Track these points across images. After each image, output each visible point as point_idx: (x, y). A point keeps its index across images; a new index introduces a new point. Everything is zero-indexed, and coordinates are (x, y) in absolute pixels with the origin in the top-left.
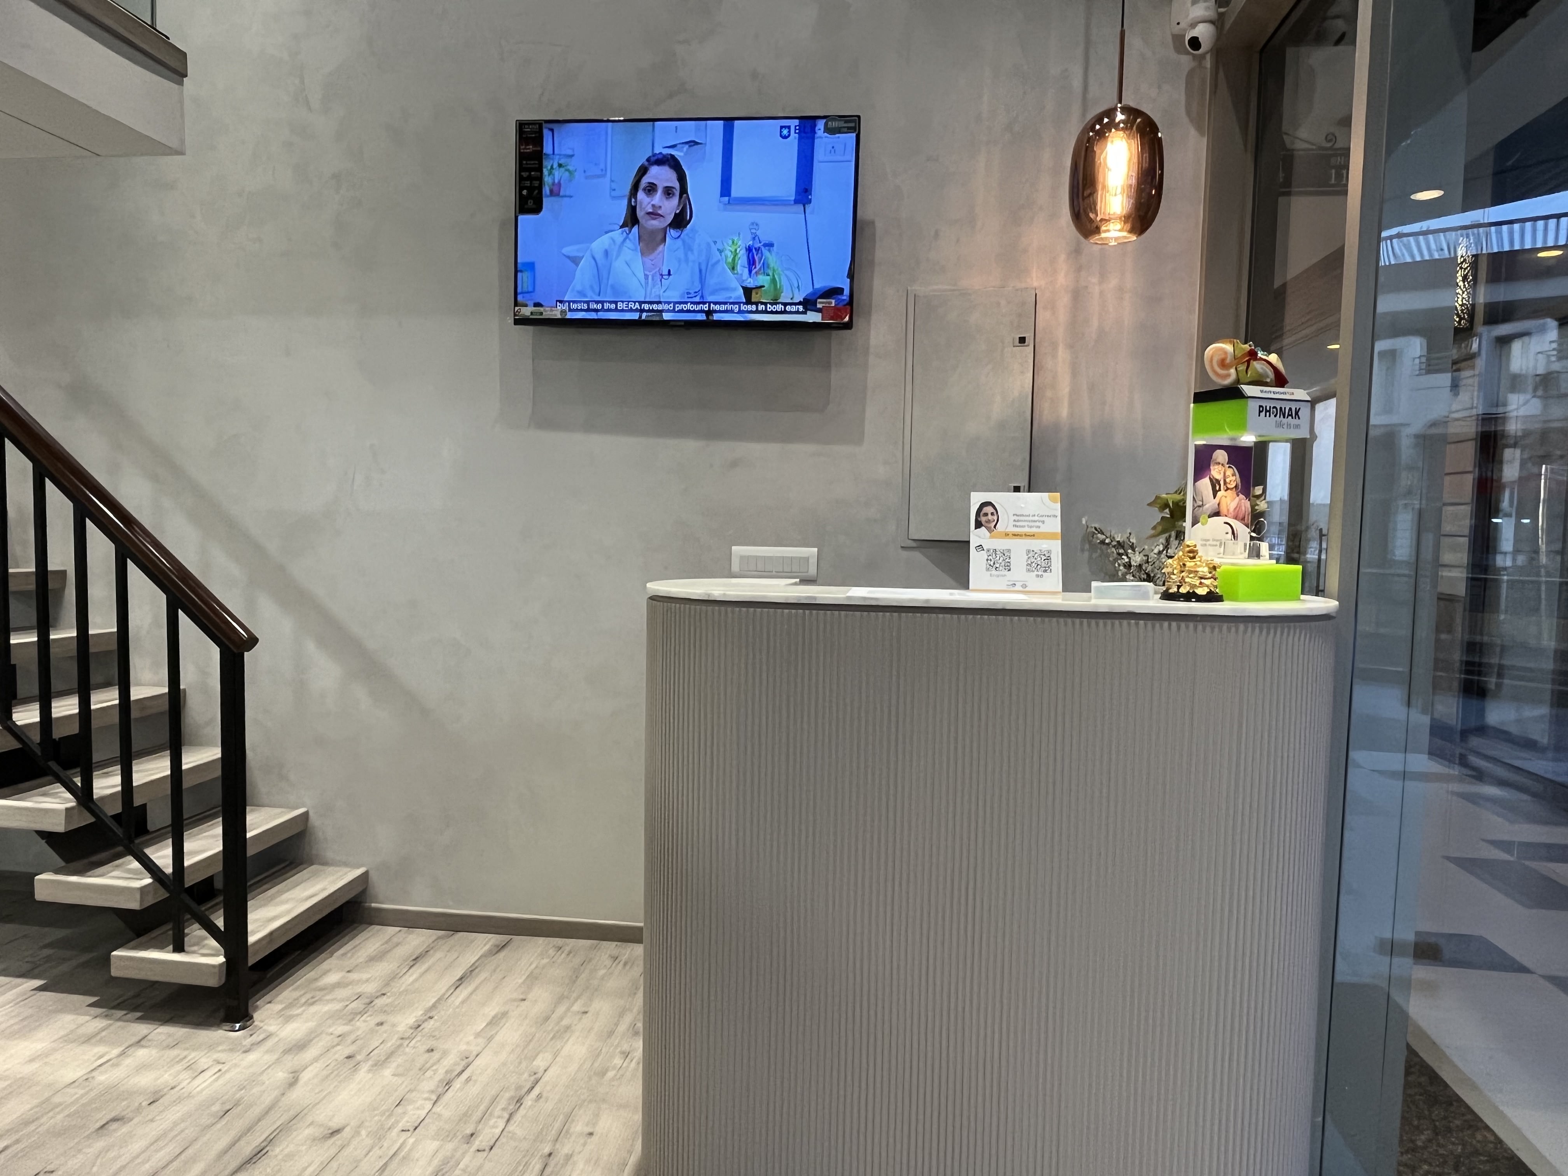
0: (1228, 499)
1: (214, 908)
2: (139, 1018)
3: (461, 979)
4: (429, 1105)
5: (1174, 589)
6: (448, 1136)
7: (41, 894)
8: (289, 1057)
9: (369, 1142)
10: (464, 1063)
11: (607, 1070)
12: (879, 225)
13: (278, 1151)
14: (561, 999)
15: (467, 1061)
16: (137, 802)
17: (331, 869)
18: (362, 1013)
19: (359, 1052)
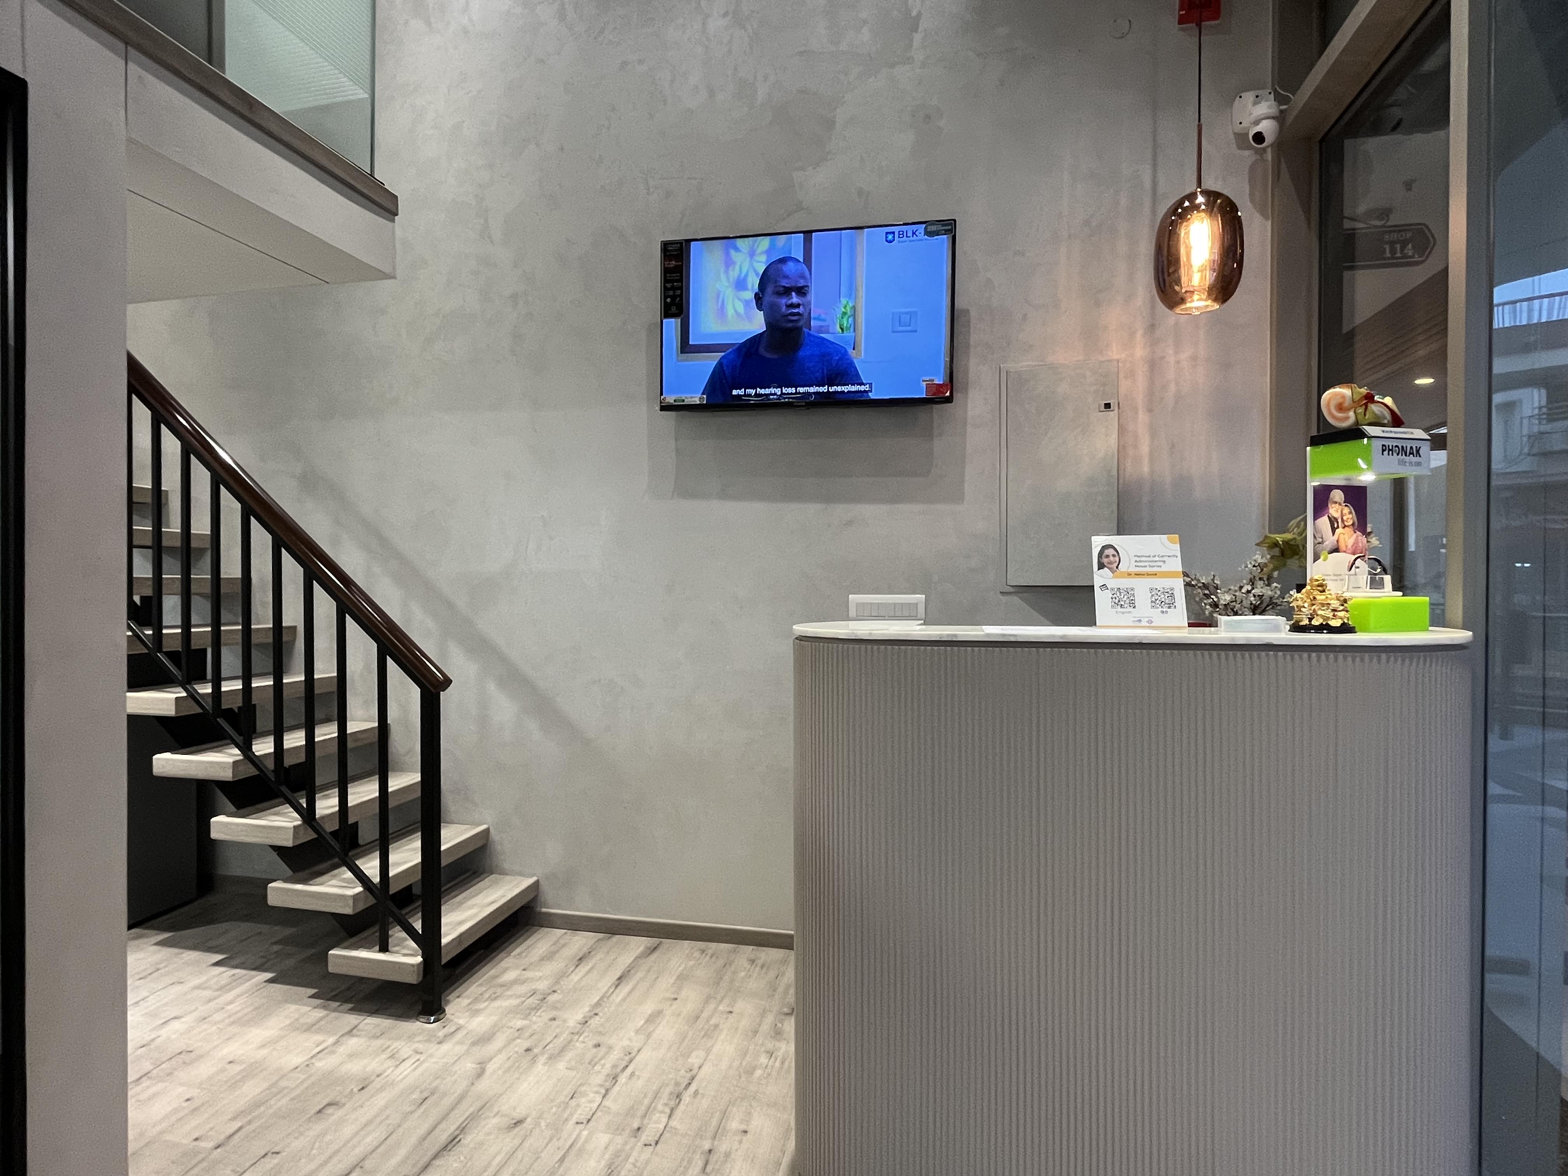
0: (1346, 536)
1: (412, 913)
2: (351, 1010)
3: (619, 978)
4: (599, 1099)
5: (1305, 622)
6: (618, 1129)
7: (273, 900)
8: (476, 1049)
9: (548, 1133)
10: (627, 1058)
11: (754, 1069)
12: (973, 313)
13: (469, 1140)
14: (707, 1000)
15: (630, 1056)
16: (351, 820)
17: (508, 878)
18: (536, 1008)
19: (536, 1046)
